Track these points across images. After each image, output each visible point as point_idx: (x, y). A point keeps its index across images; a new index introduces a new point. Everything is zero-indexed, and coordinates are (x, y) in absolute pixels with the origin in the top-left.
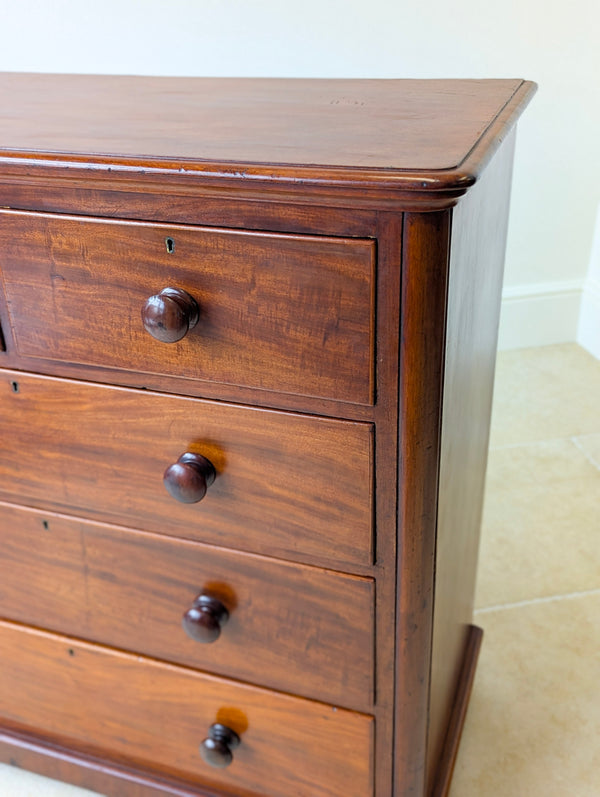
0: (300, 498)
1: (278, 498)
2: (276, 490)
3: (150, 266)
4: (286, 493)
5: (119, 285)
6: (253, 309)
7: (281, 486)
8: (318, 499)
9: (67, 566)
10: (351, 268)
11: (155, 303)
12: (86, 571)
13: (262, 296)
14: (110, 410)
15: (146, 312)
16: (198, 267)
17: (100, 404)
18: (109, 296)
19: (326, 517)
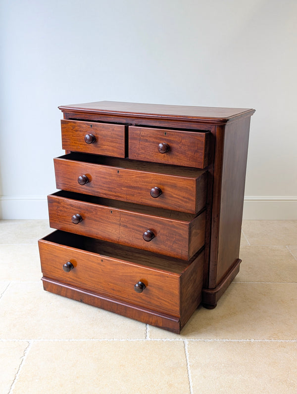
0: (180, 198)
1: (175, 198)
2: (175, 196)
3: (161, 138)
4: (177, 196)
5: (154, 142)
6: (181, 147)
7: (176, 195)
8: (184, 198)
9: (115, 223)
10: (200, 139)
11: (161, 145)
12: (120, 225)
13: (183, 145)
14: (139, 177)
15: (159, 148)
16: (170, 139)
17: (137, 175)
18: (151, 145)
19: (186, 202)
